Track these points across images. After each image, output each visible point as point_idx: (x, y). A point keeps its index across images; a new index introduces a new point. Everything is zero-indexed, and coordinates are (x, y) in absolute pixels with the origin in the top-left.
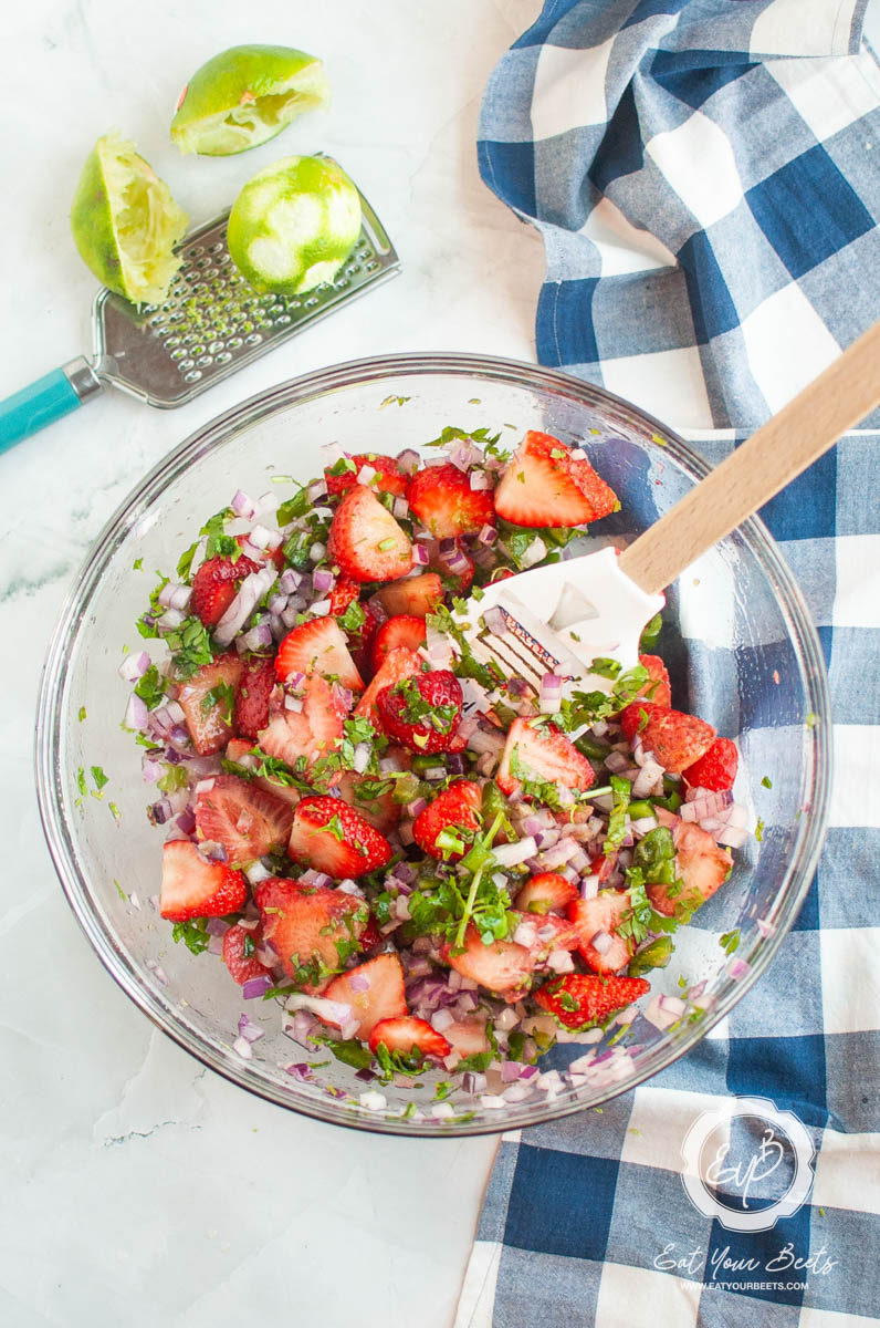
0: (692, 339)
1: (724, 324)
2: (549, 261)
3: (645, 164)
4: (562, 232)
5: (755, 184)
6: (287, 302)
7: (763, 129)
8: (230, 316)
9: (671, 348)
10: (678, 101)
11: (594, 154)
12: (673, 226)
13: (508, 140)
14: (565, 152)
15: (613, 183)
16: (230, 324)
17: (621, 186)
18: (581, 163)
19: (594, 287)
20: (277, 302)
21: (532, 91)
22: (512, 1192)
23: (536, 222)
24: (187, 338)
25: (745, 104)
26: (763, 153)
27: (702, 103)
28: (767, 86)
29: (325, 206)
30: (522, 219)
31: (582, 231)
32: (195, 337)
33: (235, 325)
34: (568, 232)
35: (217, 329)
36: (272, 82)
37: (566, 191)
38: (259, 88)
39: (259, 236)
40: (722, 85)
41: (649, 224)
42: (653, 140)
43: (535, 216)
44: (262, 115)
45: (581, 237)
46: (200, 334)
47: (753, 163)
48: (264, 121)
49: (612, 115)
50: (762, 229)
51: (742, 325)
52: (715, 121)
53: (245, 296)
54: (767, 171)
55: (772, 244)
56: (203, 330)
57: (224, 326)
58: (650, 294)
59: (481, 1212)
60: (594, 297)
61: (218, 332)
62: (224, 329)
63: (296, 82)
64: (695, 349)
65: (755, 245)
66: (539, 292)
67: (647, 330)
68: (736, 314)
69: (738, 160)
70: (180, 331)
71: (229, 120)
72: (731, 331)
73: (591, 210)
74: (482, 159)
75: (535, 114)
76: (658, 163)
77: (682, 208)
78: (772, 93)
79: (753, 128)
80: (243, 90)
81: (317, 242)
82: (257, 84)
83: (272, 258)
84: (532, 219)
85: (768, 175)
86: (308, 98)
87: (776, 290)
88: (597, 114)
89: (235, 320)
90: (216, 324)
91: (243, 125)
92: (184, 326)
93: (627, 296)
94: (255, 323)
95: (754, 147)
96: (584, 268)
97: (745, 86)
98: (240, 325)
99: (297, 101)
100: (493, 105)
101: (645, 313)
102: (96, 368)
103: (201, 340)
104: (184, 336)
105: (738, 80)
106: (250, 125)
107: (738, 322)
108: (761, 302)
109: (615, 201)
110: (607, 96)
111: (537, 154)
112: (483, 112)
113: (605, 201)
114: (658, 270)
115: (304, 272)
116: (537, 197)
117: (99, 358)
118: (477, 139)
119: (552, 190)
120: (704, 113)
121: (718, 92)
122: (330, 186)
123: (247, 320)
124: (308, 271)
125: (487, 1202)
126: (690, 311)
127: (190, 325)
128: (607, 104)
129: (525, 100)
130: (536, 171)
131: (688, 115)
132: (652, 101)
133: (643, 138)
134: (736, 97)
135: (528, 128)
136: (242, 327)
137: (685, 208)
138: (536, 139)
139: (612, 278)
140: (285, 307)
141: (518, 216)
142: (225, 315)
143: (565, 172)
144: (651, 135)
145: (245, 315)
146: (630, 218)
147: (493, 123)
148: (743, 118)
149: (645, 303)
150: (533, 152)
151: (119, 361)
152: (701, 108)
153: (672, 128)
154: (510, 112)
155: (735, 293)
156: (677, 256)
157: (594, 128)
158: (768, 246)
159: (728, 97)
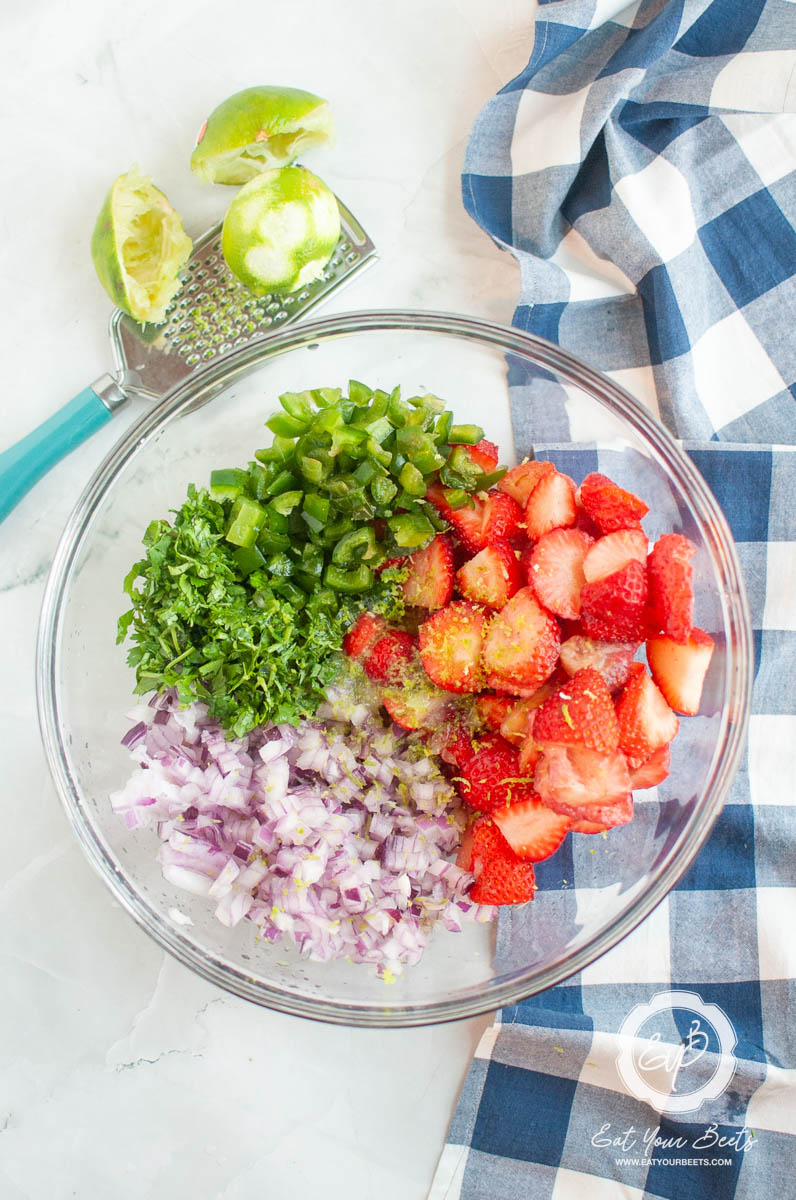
0: (648, 360)
1: (677, 349)
2: (524, 287)
3: (612, 203)
4: (536, 261)
5: (707, 222)
6: (282, 300)
7: (715, 173)
8: (233, 319)
9: (628, 367)
10: (642, 146)
11: (567, 190)
12: (636, 259)
13: (490, 174)
14: (541, 187)
15: (582, 217)
16: (234, 326)
17: (590, 220)
18: (555, 197)
19: (561, 311)
20: (273, 300)
21: (512, 131)
22: (482, 1101)
23: (513, 250)
24: (198, 344)
25: (700, 149)
26: (715, 194)
27: (663, 148)
28: (721, 134)
29: (310, 211)
30: (500, 247)
31: (552, 259)
32: (205, 342)
33: (239, 327)
34: (540, 260)
35: (224, 332)
36: (285, 123)
37: (540, 223)
38: (273, 127)
39: (253, 245)
40: (681, 132)
41: (614, 257)
42: (621, 181)
43: (511, 244)
44: (272, 149)
45: (552, 265)
46: (209, 339)
47: (706, 203)
48: (274, 154)
49: (585, 157)
50: (712, 262)
51: (692, 349)
52: (675, 165)
53: (244, 299)
54: (718, 211)
55: (720, 276)
56: (211, 335)
57: (229, 328)
58: (610, 317)
59: (453, 1119)
60: (561, 319)
61: (225, 335)
62: (230, 331)
63: (307, 122)
64: (649, 369)
65: (705, 276)
66: (513, 314)
67: (607, 350)
68: (688, 340)
69: (693, 201)
70: (191, 339)
71: (245, 155)
72: (684, 355)
73: (561, 240)
74: (465, 191)
75: (515, 152)
76: (625, 203)
77: (645, 244)
78: (724, 140)
79: (707, 172)
80: (259, 130)
81: (306, 244)
82: (272, 123)
83: (268, 264)
84: (510, 247)
85: (718, 215)
86: (316, 136)
87: (722, 318)
88: (573, 155)
89: (238, 322)
90: (222, 328)
91: (255, 158)
92: (193, 333)
93: (590, 319)
94: (257, 322)
95: (707, 189)
96: (554, 293)
97: (700, 134)
98: (243, 326)
99: (305, 137)
100: (477, 142)
101: (605, 335)
102: (120, 383)
103: (210, 344)
104: (195, 343)
105: (695, 127)
106: (261, 158)
107: (689, 348)
108: (707, 328)
109: (584, 234)
110: (582, 139)
111: (515, 187)
112: (468, 148)
113: (573, 233)
114: (620, 298)
115: (298, 272)
116: (513, 227)
117: (122, 373)
118: (461, 173)
119: (528, 221)
120: (666, 158)
121: (678, 138)
122: (312, 193)
123: (249, 320)
124: (301, 271)
125: (458, 1111)
126: (646, 334)
127: (198, 332)
128: (581, 147)
129: (506, 138)
130: (513, 202)
131: (651, 160)
132: (620, 147)
133: (612, 179)
134: (693, 143)
135: (508, 164)
136: (246, 327)
137: (648, 245)
138: (515, 174)
139: (578, 303)
140: (281, 305)
141: (496, 243)
142: (229, 318)
143: (541, 205)
144: (619, 177)
145: (246, 316)
146: (596, 249)
147: (476, 158)
148: (698, 162)
149: (605, 325)
150: (511, 186)
151: (140, 373)
152: (663, 152)
153: (637, 170)
154: (492, 148)
155: (688, 321)
156: (637, 286)
157: (569, 167)
158: (716, 278)
159: (686, 142)
